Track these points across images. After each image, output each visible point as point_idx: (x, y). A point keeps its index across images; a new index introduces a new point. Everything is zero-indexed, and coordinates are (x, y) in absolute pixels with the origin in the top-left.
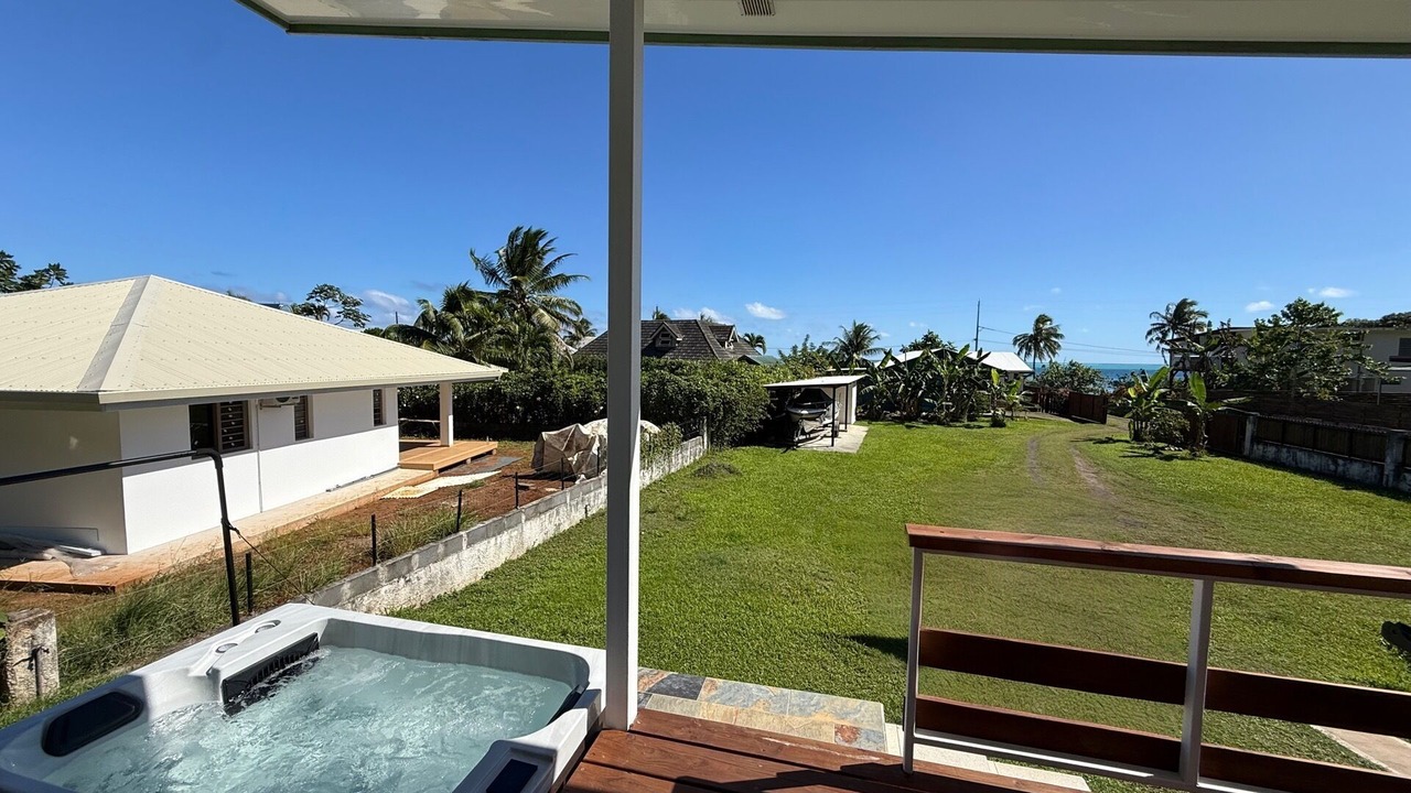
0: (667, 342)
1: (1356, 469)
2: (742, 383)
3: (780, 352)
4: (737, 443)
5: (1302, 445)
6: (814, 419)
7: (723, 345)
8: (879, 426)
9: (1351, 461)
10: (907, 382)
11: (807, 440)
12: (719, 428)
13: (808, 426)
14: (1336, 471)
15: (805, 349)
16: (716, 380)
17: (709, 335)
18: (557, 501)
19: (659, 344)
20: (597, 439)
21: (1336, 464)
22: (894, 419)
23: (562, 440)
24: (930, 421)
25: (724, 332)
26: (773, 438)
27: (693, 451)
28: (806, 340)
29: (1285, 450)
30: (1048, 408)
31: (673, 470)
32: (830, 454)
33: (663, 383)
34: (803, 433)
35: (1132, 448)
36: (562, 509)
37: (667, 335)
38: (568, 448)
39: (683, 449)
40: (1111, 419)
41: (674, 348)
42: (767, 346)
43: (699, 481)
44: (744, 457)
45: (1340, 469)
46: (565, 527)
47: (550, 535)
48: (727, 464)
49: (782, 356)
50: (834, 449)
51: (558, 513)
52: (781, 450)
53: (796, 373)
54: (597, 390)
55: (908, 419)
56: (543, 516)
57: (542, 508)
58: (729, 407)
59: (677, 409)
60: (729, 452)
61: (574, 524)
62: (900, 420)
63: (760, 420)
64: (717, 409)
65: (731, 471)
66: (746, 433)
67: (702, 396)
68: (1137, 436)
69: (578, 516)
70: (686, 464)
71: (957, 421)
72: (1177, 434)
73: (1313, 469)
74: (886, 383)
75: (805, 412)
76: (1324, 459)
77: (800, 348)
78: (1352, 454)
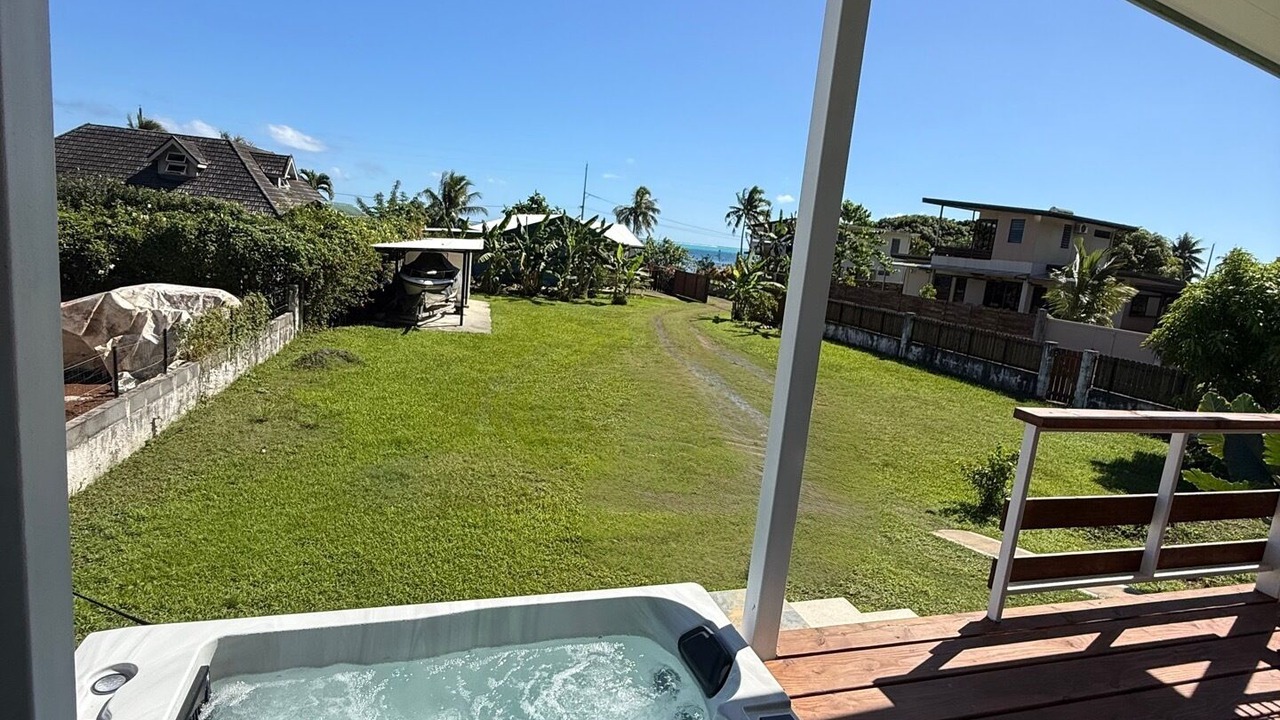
0: (182, 169)
1: (884, 344)
2: (347, 241)
3: (359, 201)
4: (338, 321)
5: (852, 324)
6: (438, 292)
7: (274, 181)
8: (500, 301)
9: (883, 337)
10: (529, 250)
11: (430, 317)
12: (315, 302)
13: (431, 299)
14: (872, 345)
15: (392, 201)
16: (309, 235)
17: (251, 164)
18: (111, 415)
19: (164, 170)
20: (149, 316)
21: (872, 339)
22: (512, 293)
23: (78, 318)
24: (552, 296)
25: (277, 164)
26: (383, 315)
27: (284, 330)
28: (396, 187)
29: (841, 328)
30: (655, 286)
31: (261, 361)
32: (462, 335)
33: (224, 233)
34: (425, 310)
35: (736, 326)
36: (121, 428)
37: (181, 158)
38: (90, 331)
39: (272, 329)
40: (710, 299)
41: (193, 179)
42: (334, 189)
43: (308, 375)
44: (355, 338)
45: (875, 344)
46: (125, 454)
47: (104, 469)
48: (341, 349)
49: (362, 206)
50: (465, 328)
51: (114, 433)
52: (400, 331)
53: (400, 231)
54: (100, 238)
55: (528, 294)
56: (92, 442)
57: (90, 428)
58: (330, 271)
59: (254, 273)
60: (329, 333)
61: (137, 449)
62: (521, 294)
63: (369, 291)
64: (315, 275)
65: (348, 359)
66: (349, 308)
67: (291, 255)
68: (737, 316)
69: (143, 435)
70: (275, 352)
71: (578, 297)
72: (769, 313)
73: (858, 344)
74: (505, 251)
75: (429, 283)
76: (866, 335)
77: (387, 197)
78: (882, 331)
